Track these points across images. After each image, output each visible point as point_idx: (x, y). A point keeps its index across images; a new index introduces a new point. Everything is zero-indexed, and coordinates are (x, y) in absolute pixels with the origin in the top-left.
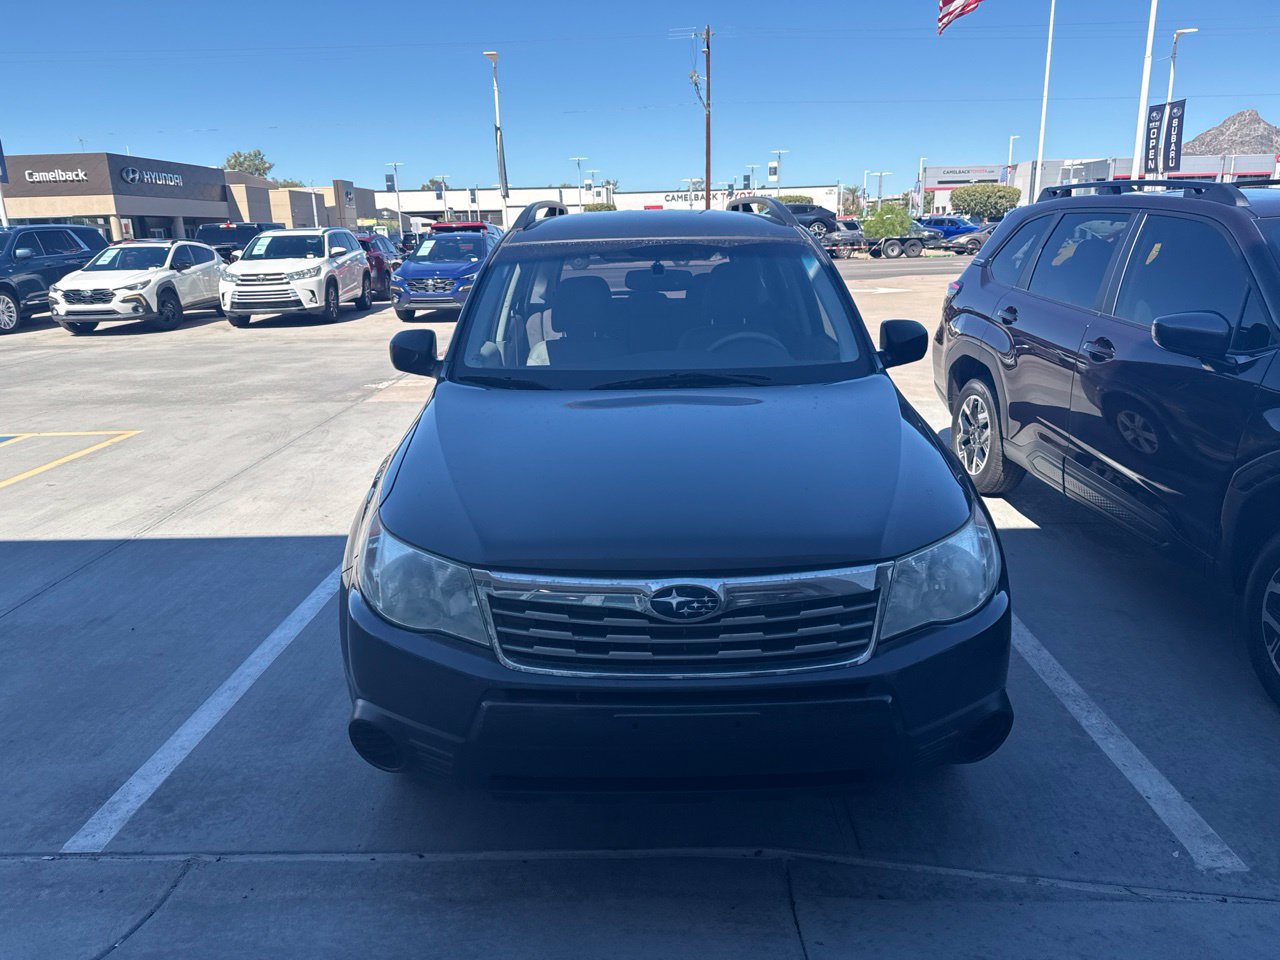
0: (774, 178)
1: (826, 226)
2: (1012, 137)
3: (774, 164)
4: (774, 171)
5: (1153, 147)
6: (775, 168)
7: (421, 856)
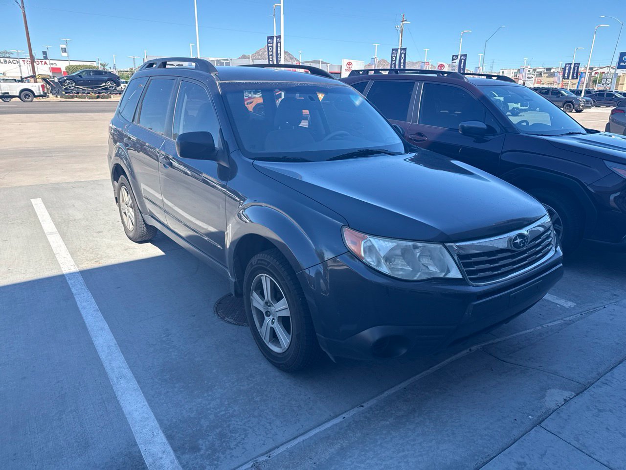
0: (65, 54)
1: (115, 83)
2: (191, 45)
3: (64, 46)
4: (64, 50)
5: (271, 55)
6: (65, 49)
7: (363, 406)
